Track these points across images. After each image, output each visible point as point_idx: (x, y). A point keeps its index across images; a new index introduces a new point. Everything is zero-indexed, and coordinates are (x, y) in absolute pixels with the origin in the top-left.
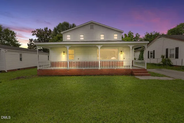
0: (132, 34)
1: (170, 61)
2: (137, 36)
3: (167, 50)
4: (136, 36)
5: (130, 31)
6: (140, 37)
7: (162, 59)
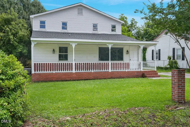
0: (125, 20)
1: (177, 63)
2: (132, 24)
3: (174, 49)
4: (132, 22)
5: (123, 15)
6: (137, 26)
7: (169, 60)
